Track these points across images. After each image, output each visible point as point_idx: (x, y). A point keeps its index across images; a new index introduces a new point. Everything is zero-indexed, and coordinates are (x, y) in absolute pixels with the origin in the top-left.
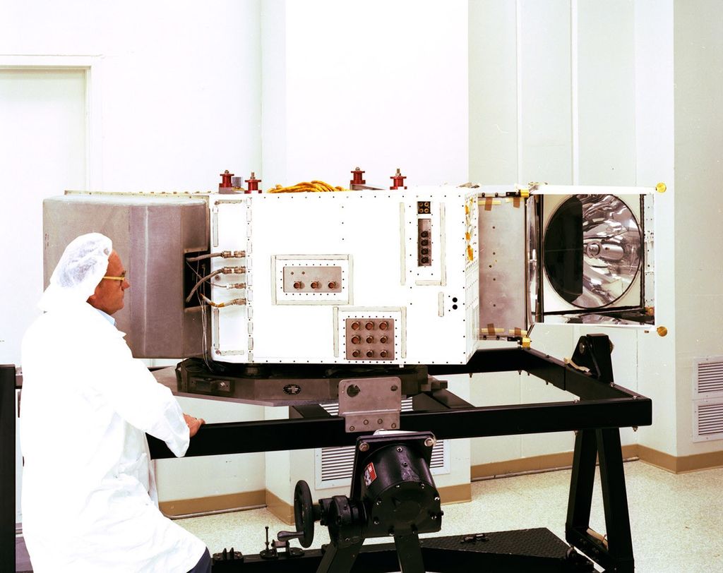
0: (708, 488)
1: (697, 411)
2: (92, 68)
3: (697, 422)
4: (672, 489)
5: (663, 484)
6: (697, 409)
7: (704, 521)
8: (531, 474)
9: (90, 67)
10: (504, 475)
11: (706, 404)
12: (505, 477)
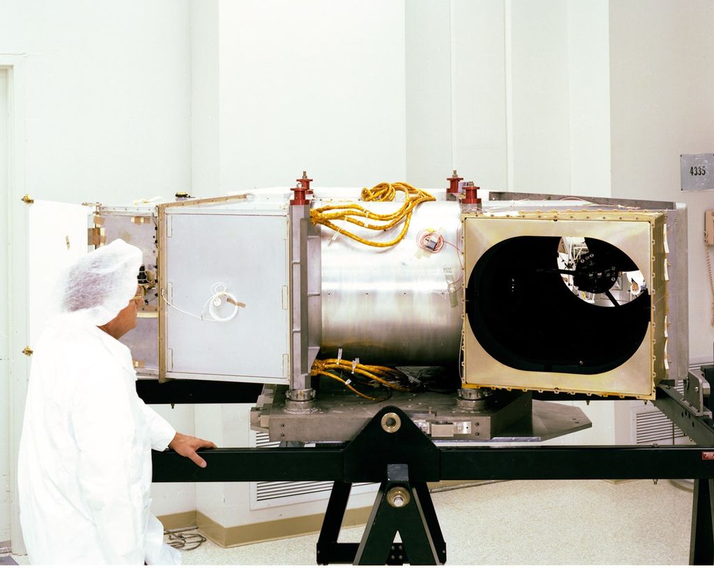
0: (649, 498)
1: (636, 419)
2: (14, 67)
3: (636, 430)
4: (613, 500)
5: (604, 496)
6: (636, 416)
7: (651, 534)
8: (467, 487)
9: (12, 66)
10: (441, 489)
11: (644, 411)
12: (441, 491)
